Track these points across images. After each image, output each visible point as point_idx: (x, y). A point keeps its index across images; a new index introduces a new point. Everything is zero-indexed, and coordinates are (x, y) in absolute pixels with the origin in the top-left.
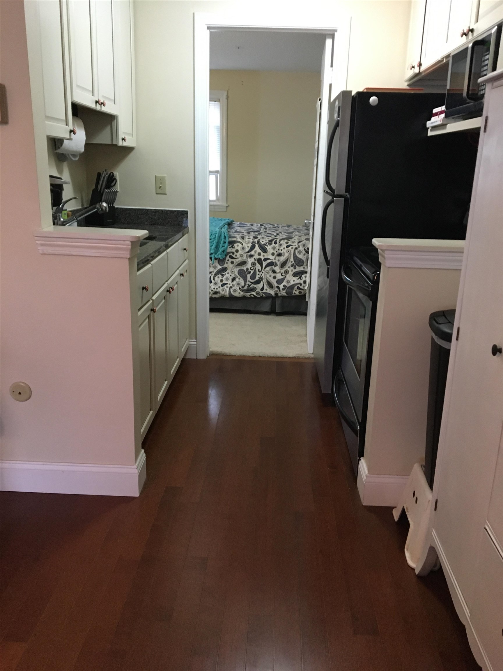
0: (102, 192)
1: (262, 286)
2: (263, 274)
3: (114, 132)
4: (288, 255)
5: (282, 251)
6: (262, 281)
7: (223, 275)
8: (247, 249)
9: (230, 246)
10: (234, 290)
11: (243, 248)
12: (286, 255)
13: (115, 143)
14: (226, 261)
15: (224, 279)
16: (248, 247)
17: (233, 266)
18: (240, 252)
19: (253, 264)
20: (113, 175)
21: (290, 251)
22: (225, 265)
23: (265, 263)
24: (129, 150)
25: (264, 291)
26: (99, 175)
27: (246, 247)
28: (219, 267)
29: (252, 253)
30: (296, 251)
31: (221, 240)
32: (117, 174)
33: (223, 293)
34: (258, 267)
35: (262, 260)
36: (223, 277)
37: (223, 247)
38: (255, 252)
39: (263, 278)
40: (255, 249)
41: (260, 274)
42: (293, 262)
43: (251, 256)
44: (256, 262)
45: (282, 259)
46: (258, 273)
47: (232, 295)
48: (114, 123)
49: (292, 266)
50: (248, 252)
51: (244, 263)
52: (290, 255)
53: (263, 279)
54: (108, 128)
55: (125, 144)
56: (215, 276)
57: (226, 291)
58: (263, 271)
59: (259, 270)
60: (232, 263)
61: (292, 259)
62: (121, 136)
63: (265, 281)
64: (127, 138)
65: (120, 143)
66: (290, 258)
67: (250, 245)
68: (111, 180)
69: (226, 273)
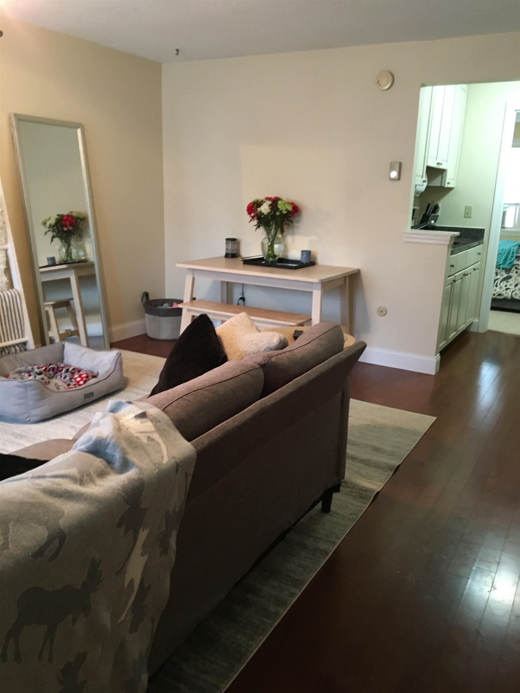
0: (429, 215)
3: (443, 179)
7: (508, 282)
9: (517, 260)
10: (515, 294)
13: (443, 185)
14: (512, 271)
15: (508, 284)
20: (438, 205)
22: (511, 274)
24: (450, 189)
26: (429, 205)
28: (505, 275)
31: (510, 255)
32: (440, 205)
37: (510, 260)
47: (513, 297)
48: (444, 174)
54: (440, 177)
55: (450, 186)
56: (501, 281)
57: (509, 295)
60: (517, 272)
62: (447, 181)
64: (451, 182)
65: (447, 186)
68: (436, 208)
69: (510, 280)
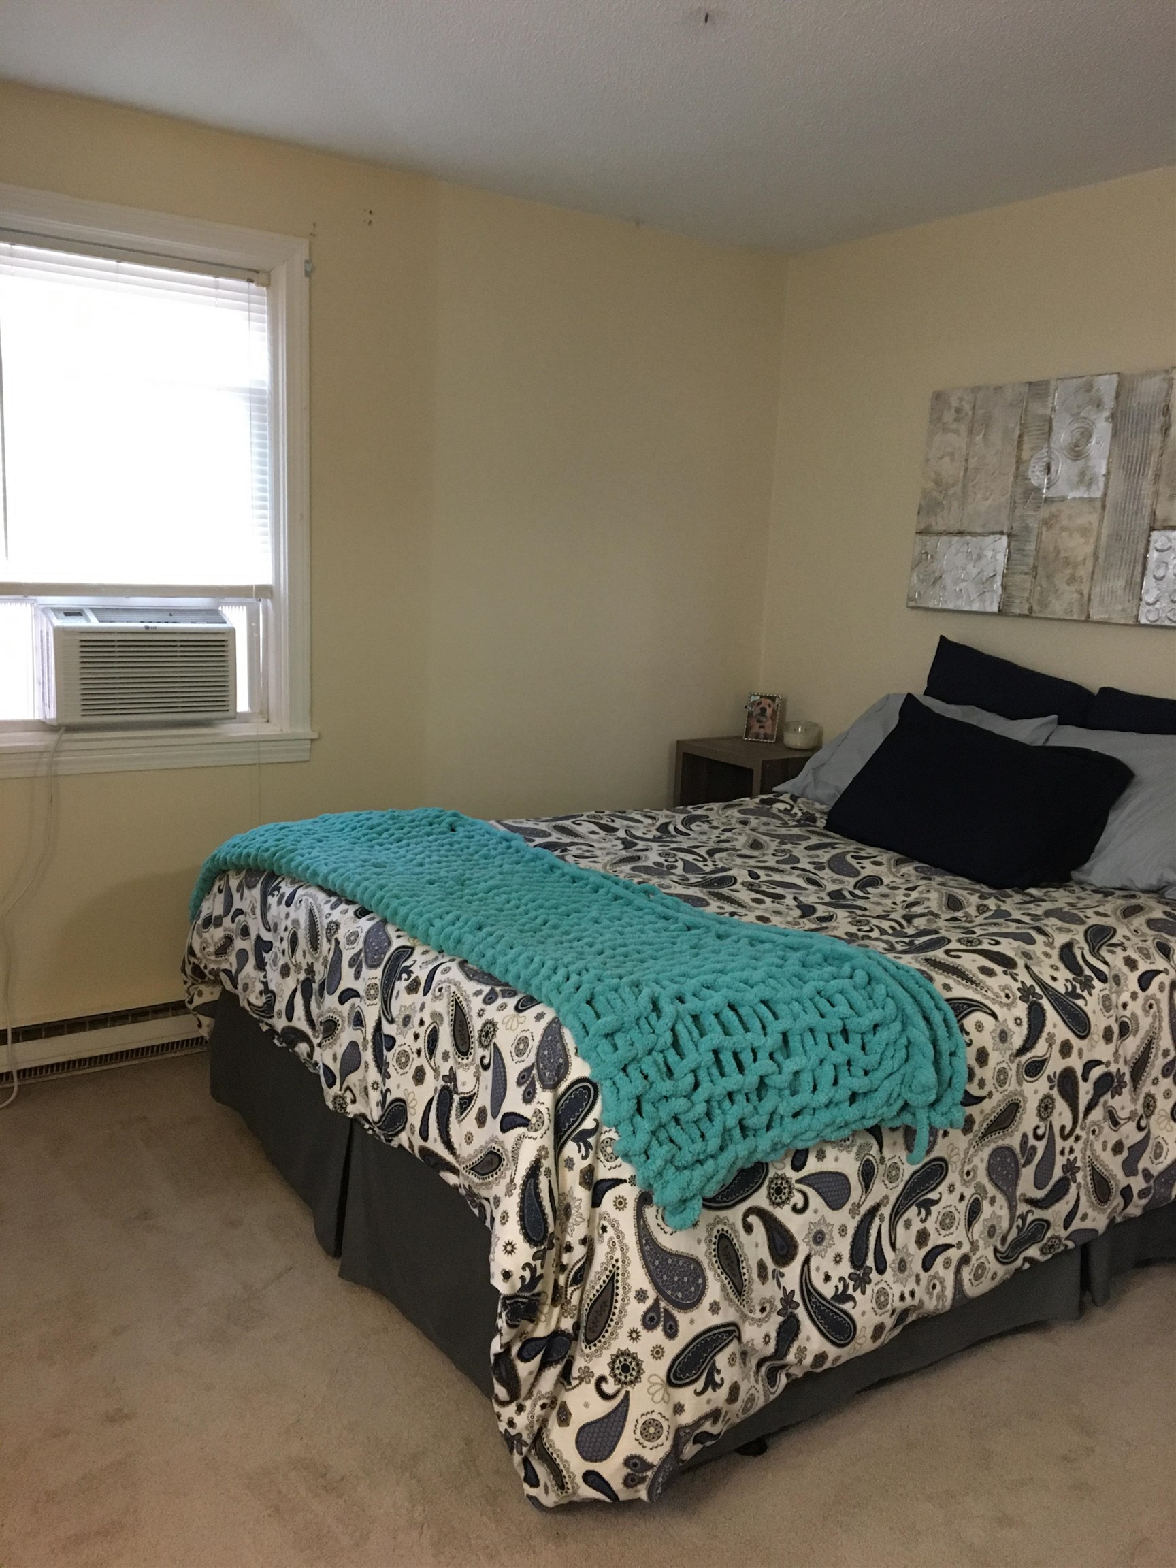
1: (1072, 1203)
2: (1078, 1147)
4: (1152, 1026)
5: (1128, 1013)
6: (1075, 1182)
7: (928, 1205)
8: (1017, 1040)
10: (976, 1266)
11: (1003, 1036)
12: (1145, 1023)
16: (1018, 1021)
17: (971, 1143)
18: (994, 1058)
19: (1046, 1107)
21: (1158, 1002)
22: (939, 1149)
23: (1085, 1092)
25: (1076, 1224)
27: (1011, 1025)
29: (1040, 1049)
33: (928, 1301)
34: (1062, 1114)
35: (1076, 1077)
36: (928, 1213)
38: (1051, 1040)
39: (1079, 1164)
40: (1048, 1028)
41: (1067, 1151)
43: (1034, 1069)
44: (1055, 1093)
45: (1132, 1045)
46: (1059, 1144)
50: (1021, 1051)
51: (1010, 1113)
52: (1157, 1024)
53: (1079, 1168)
56: (896, 1214)
57: (945, 1290)
58: (1078, 1131)
59: (1063, 1128)
60: (967, 1125)
63: (1085, 1177)
66: (1159, 1039)
67: (1021, 1010)
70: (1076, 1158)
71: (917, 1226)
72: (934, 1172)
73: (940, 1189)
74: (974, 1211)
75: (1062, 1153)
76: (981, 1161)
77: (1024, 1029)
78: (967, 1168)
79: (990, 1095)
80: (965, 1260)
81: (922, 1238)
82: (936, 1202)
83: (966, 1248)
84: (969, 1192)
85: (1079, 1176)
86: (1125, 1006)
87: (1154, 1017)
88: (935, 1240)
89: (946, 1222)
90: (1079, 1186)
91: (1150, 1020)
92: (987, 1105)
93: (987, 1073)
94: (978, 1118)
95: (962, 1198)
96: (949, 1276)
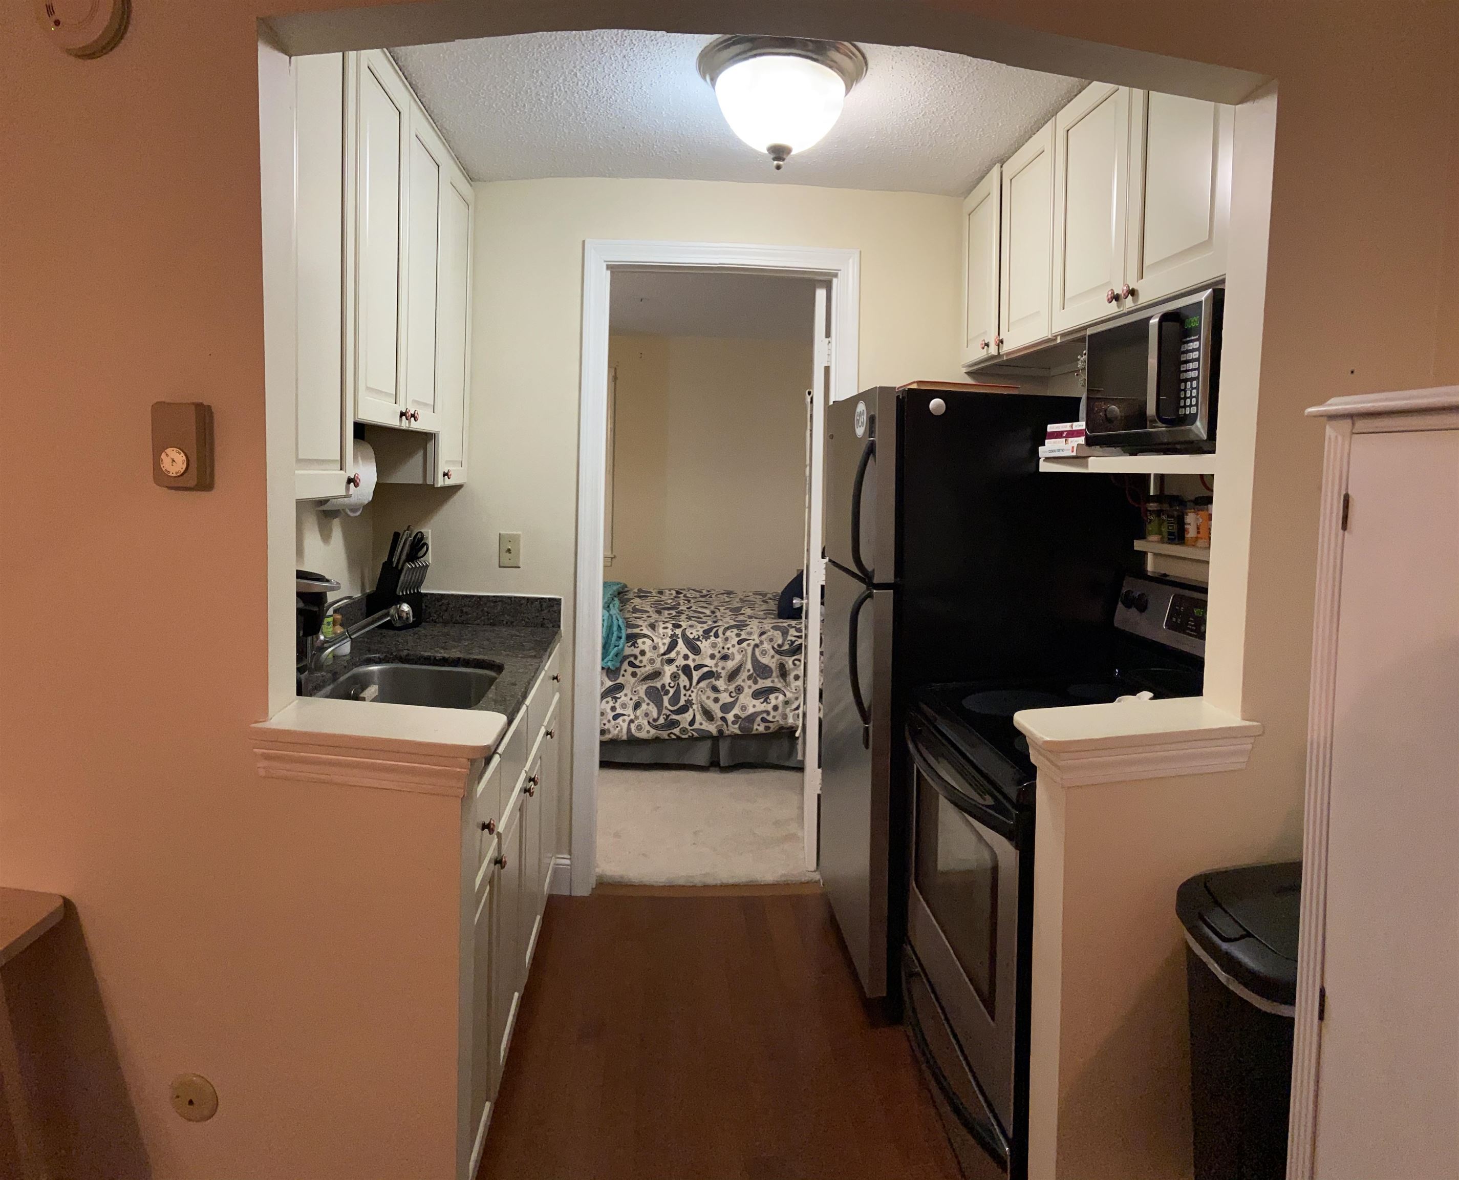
0: (400, 567)
1: (691, 717)
2: (694, 695)
3: (430, 463)
4: (742, 659)
5: (730, 652)
6: (692, 708)
7: (616, 699)
8: (662, 649)
9: (630, 644)
10: (638, 726)
11: (655, 648)
12: (738, 658)
13: (429, 482)
14: (622, 672)
15: (617, 705)
16: (664, 644)
17: (635, 682)
18: (649, 655)
19: (675, 677)
20: (422, 538)
21: (746, 650)
22: (620, 680)
23: (696, 675)
24: (455, 489)
25: (696, 726)
26: (397, 536)
27: (660, 645)
28: (609, 683)
29: (673, 655)
30: (757, 650)
31: (613, 633)
32: (429, 531)
33: (614, 732)
34: (683, 680)
35: (691, 669)
36: (616, 701)
37: (615, 646)
38: (678, 653)
39: (694, 702)
40: (677, 649)
41: (688, 695)
42: (752, 671)
43: (670, 661)
44: (680, 672)
45: (731, 665)
46: (683, 692)
47: (633, 735)
48: (430, 446)
49: (749, 678)
50: (664, 654)
51: (657, 674)
52: (744, 659)
53: (694, 704)
54: (419, 457)
55: (448, 482)
56: (601, 698)
57: (621, 729)
58: (692, 689)
59: (685, 687)
60: (634, 675)
61: (749, 666)
62: (442, 467)
63: (698, 707)
64: (452, 469)
65: (441, 482)
66: (746, 664)
67: (667, 641)
68: (418, 546)
70: (692, 699)
71: (611, 704)
72: (619, 687)
73: (621, 694)
74: (637, 706)
75: (685, 695)
76: (642, 689)
77: (666, 648)
78: (634, 690)
79: (645, 666)
80: (632, 721)
81: (613, 709)
82: (620, 698)
83: (632, 717)
84: (635, 698)
85: (695, 707)
86: (728, 649)
87: (743, 655)
88: (619, 711)
89: (624, 706)
90: (694, 710)
91: (741, 656)
92: (643, 670)
93: (645, 659)
94: (639, 674)
95: (631, 699)
96: (625, 726)
